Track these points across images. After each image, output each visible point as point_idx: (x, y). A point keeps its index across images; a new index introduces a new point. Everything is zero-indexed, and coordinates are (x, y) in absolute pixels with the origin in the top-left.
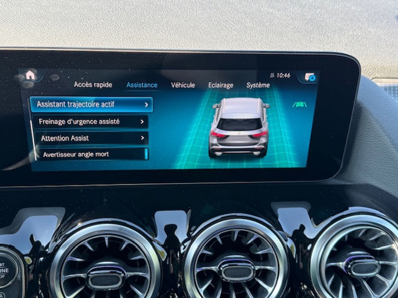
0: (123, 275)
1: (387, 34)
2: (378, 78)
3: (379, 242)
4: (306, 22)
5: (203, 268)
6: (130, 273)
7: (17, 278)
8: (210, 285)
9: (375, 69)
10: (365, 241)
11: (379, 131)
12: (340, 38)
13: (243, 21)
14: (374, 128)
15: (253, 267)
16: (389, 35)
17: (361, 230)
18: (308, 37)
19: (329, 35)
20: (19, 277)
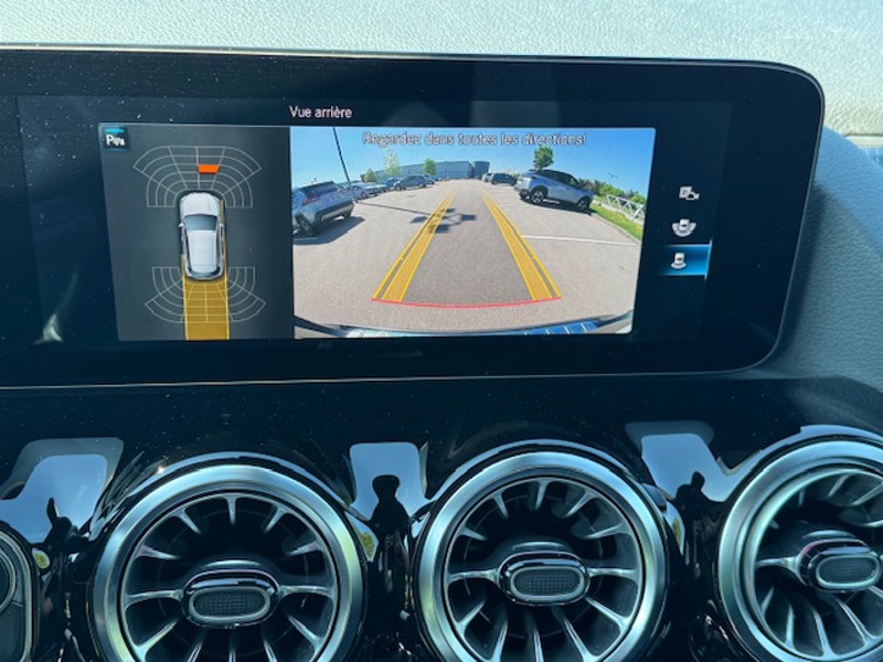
0: (272, 590)
1: (870, 40)
2: (856, 134)
3: (874, 511)
4: (683, 10)
5: (465, 574)
6: (289, 588)
7: (12, 600)
8: (478, 615)
9: (848, 114)
10: (842, 509)
11: (866, 250)
12: (763, 47)
13: (541, 8)
14: (853, 245)
15: (583, 569)
16: (874, 42)
17: (837, 477)
18: (691, 45)
19: (740, 39)
20: (18, 598)
